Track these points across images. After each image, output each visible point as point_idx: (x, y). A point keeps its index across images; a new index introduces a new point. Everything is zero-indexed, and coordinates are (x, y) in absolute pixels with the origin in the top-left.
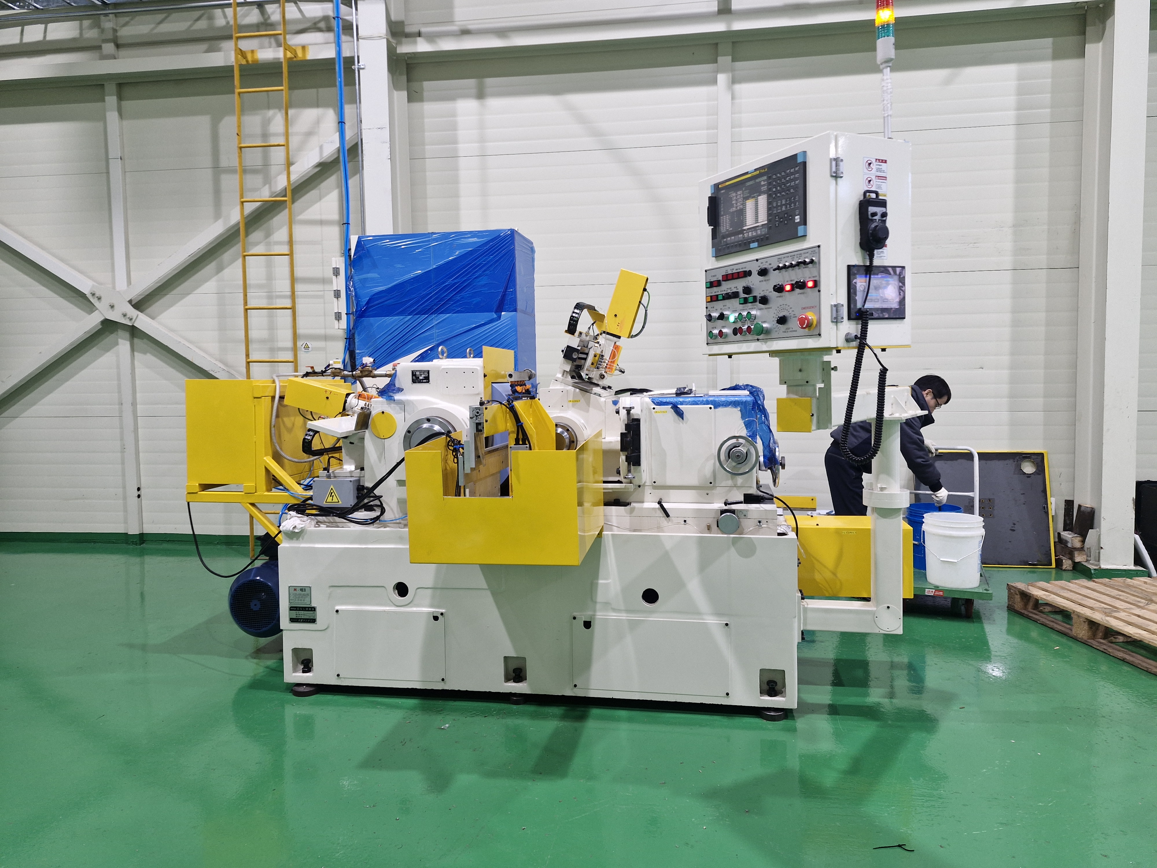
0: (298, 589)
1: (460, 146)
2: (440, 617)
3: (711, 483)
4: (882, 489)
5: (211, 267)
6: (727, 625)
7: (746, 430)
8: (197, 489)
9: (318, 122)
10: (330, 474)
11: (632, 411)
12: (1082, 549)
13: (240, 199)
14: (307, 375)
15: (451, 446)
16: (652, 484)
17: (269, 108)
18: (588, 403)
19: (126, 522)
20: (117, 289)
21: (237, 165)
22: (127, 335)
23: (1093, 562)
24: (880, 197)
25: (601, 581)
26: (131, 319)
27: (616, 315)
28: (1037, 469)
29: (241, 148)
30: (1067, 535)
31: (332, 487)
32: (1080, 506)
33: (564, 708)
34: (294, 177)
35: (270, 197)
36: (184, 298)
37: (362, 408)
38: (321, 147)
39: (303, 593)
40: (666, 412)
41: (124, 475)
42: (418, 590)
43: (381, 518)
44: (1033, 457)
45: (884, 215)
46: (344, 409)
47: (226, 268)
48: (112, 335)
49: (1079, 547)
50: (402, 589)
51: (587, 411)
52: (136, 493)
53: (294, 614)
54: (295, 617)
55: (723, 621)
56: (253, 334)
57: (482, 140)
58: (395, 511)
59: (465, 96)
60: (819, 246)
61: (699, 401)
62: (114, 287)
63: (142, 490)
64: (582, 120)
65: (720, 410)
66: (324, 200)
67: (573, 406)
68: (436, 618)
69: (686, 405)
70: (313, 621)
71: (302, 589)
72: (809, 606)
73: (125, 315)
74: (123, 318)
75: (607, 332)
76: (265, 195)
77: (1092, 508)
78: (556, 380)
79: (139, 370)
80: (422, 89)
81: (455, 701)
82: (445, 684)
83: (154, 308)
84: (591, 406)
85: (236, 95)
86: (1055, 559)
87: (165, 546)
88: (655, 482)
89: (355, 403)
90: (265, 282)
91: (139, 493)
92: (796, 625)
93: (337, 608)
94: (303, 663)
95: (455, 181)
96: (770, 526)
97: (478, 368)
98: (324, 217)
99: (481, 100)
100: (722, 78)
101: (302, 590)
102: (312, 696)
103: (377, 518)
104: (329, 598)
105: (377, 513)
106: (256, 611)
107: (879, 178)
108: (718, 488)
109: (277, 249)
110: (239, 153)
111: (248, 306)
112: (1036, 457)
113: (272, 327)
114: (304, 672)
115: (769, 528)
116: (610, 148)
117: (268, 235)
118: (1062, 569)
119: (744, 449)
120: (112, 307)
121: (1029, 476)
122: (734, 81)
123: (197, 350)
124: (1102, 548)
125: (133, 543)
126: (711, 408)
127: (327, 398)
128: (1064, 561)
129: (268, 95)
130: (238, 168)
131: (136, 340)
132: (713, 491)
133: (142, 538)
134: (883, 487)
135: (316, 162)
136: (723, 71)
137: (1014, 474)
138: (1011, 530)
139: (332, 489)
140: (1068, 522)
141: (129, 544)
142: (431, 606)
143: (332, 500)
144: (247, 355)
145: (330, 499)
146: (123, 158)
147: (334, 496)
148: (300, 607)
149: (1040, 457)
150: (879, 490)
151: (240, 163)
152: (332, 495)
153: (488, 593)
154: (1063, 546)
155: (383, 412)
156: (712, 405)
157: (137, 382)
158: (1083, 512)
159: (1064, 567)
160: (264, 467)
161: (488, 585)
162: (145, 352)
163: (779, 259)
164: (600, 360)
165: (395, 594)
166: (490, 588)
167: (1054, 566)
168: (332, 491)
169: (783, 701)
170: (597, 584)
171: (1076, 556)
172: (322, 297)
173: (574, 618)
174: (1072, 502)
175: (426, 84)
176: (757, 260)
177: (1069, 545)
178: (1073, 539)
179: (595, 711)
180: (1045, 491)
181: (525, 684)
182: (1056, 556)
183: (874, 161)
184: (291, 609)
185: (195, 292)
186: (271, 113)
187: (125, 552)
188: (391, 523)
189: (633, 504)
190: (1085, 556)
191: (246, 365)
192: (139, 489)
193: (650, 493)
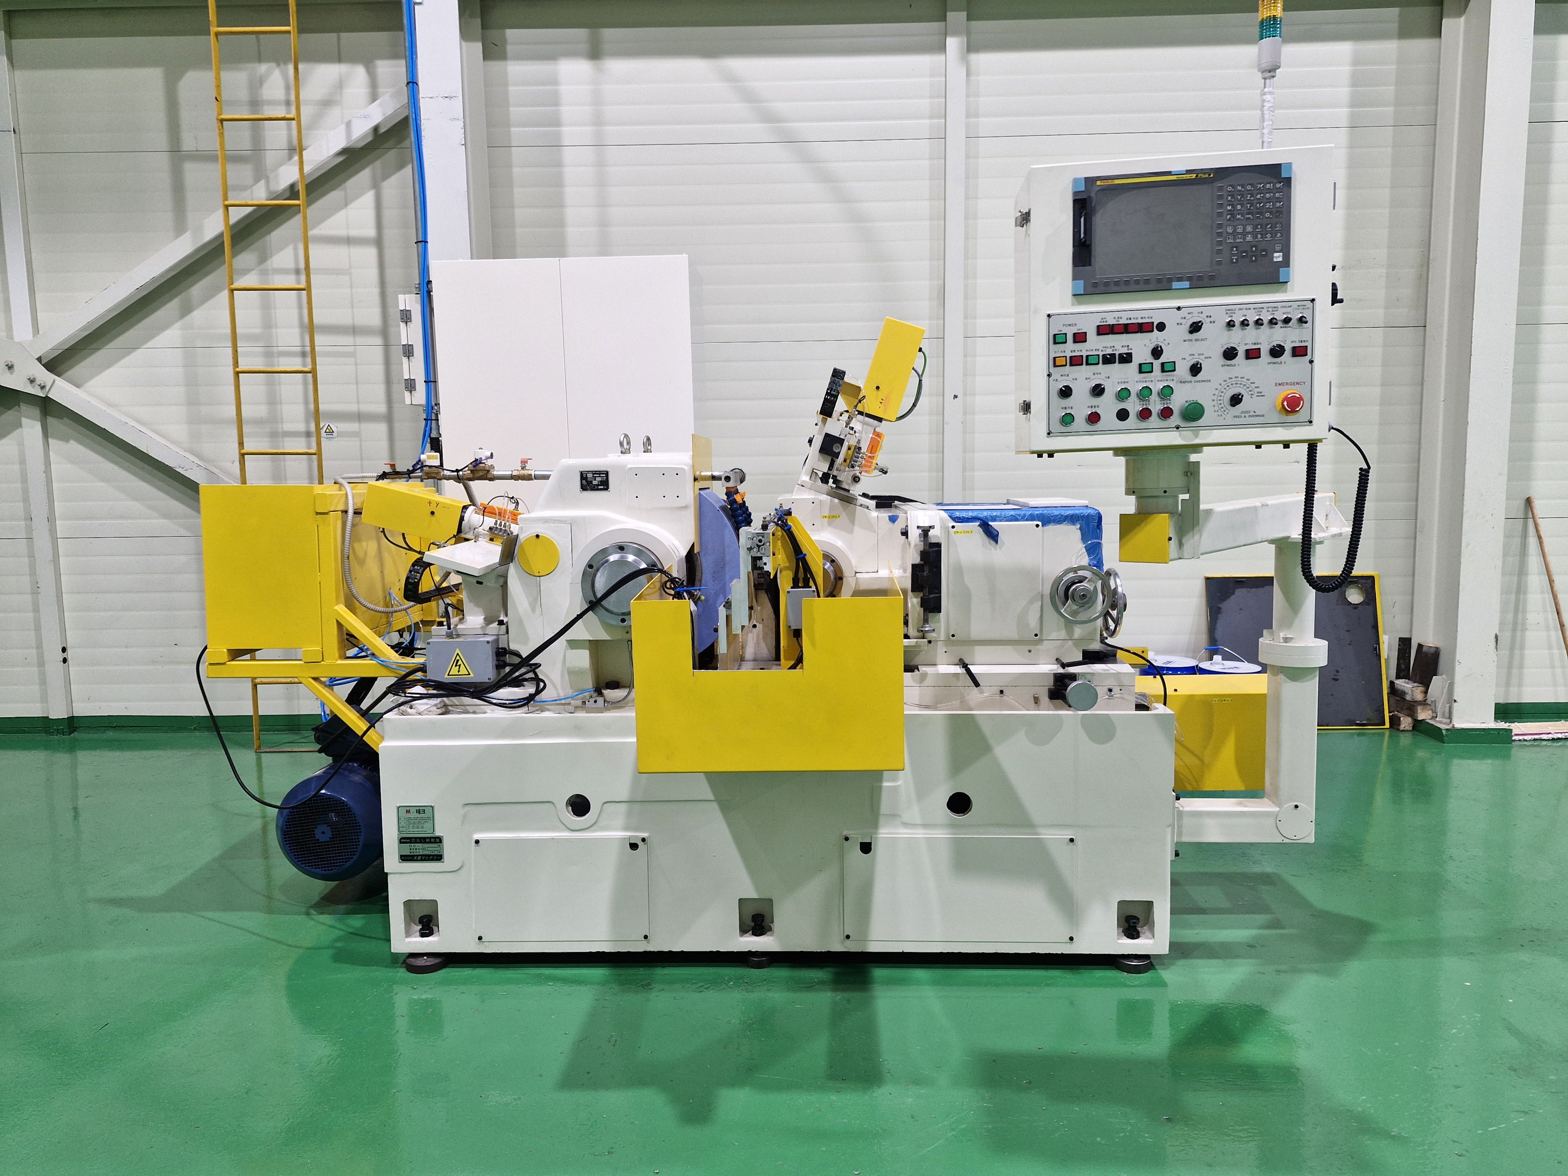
0: (413, 810)
1: (565, 130)
2: (640, 844)
3: (1036, 635)
4: (1286, 640)
5: (172, 306)
6: (1072, 840)
7: (1087, 556)
8: (225, 657)
9: (340, 85)
10: (452, 632)
11: (931, 533)
12: (1424, 703)
13: (224, 201)
14: (383, 476)
15: (671, 588)
16: (949, 638)
17: (260, 60)
18: (852, 520)
19: (44, 698)
20: (16, 339)
21: (218, 147)
22: (36, 412)
23: (1440, 719)
25: (885, 784)
26: (43, 388)
27: (878, 388)
28: (1366, 597)
29: (222, 121)
30: (1402, 684)
31: (458, 651)
32: (1420, 646)
33: (830, 969)
34: (307, 169)
35: (267, 200)
36: (128, 354)
37: (490, 528)
38: (348, 125)
39: (422, 815)
40: (972, 532)
41: (38, 628)
42: (606, 805)
43: (537, 698)
44: (1360, 581)
46: (460, 530)
47: (196, 308)
48: (10, 412)
49: (1420, 699)
50: (579, 805)
51: (851, 532)
52: (61, 656)
53: (407, 849)
54: (409, 854)
55: (1066, 835)
56: (246, 411)
57: (598, 121)
58: (559, 687)
59: (572, 54)
61: (1019, 515)
62: (10, 336)
63: (69, 651)
64: (749, 97)
65: (1052, 528)
66: (349, 207)
67: (830, 524)
68: (634, 846)
69: (1001, 521)
70: (439, 858)
71: (419, 810)
72: (1186, 809)
73: (32, 381)
74: (29, 384)
75: (866, 413)
76: (260, 195)
77: (1438, 648)
78: (802, 486)
79: (58, 467)
80: (505, 42)
81: (663, 967)
82: (649, 943)
83: (79, 370)
84: (856, 523)
85: (212, 36)
86: (1389, 716)
87: (110, 734)
88: (953, 636)
89: (479, 521)
90: (258, 331)
91: (65, 655)
92: (1169, 836)
93: (477, 836)
94: (421, 921)
95: (558, 182)
96: (1125, 696)
97: (686, 468)
98: (354, 233)
99: (598, 62)
100: (953, 43)
101: (418, 812)
102: (439, 972)
103: (531, 698)
104: (463, 822)
105: (529, 689)
106: (325, 842)
108: (1045, 642)
109: (279, 281)
110: (219, 129)
111: (240, 367)
112: (1365, 581)
113: (273, 400)
114: (423, 935)
115: (1122, 698)
116: (790, 140)
117: (263, 258)
118: (1398, 730)
119: (1090, 585)
120: (10, 367)
121: (1356, 606)
122: (971, 48)
123: (154, 436)
124: (1455, 701)
125: (58, 732)
126: (1037, 526)
127: (433, 513)
128: (1402, 719)
129: (258, 40)
130: (219, 153)
131: (50, 420)
132: (1038, 647)
133: (72, 724)
134: (1288, 636)
135: (341, 147)
136: (955, 34)
137: (1337, 604)
138: (1334, 679)
139: (458, 654)
140: (1403, 667)
141: (51, 734)
142: (627, 828)
143: (459, 671)
144: (241, 444)
145: (455, 670)
146: (17, 131)
147: (462, 665)
148: (416, 838)
149: (1369, 581)
150: (1282, 641)
151: (222, 144)
152: (458, 664)
153: (715, 806)
154: (1398, 698)
155: (538, 536)
156: (1039, 521)
157: (55, 485)
158: (1426, 654)
159: (1402, 727)
160: (335, 621)
161: (715, 794)
162: (65, 439)
164: (856, 454)
165: (568, 812)
166: (718, 800)
167: (1387, 725)
168: (458, 658)
169: (1150, 944)
170: (880, 787)
171: (1419, 712)
172: (353, 355)
173: (847, 839)
174: (1410, 639)
175: (511, 34)
176: (1180, 309)
177: (1408, 698)
178: (1413, 689)
179: (879, 973)
180: (1375, 627)
181: (771, 938)
182: (1389, 712)
184: (402, 840)
185: (147, 345)
186: (263, 68)
187: (47, 746)
188: (551, 705)
189: (923, 669)
190: (1430, 712)
191: (240, 458)
192: (64, 650)
193: (946, 652)
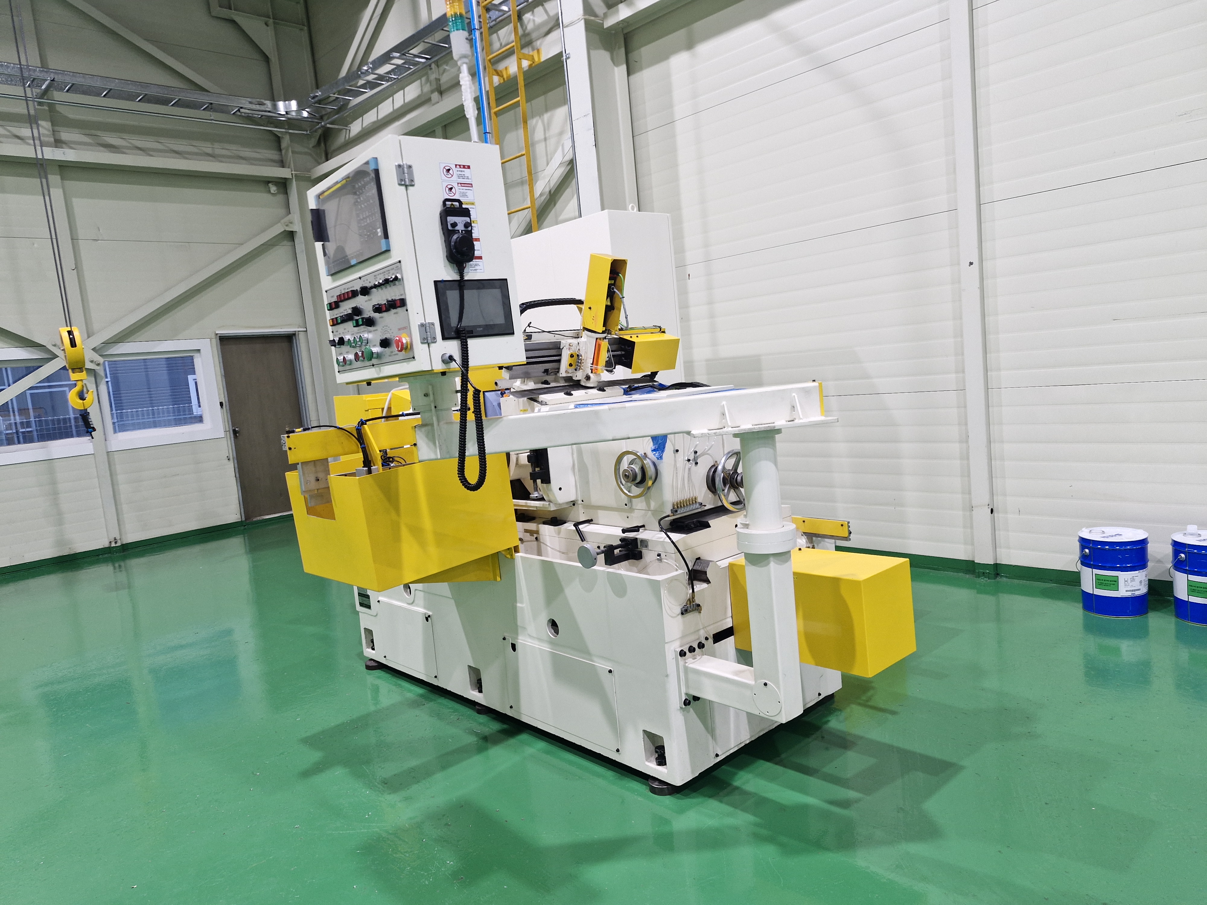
2: (429, 618)
3: (626, 505)
4: (743, 526)
6: (610, 671)
24: (464, 206)
25: (518, 604)
27: (590, 308)
33: (506, 726)
42: (416, 591)
45: (468, 225)
50: (407, 589)
53: (361, 599)
55: (609, 666)
60: (400, 262)
68: (427, 619)
70: (369, 607)
72: (691, 665)
80: (641, 57)
81: (445, 698)
82: (437, 680)
88: (582, 501)
93: (379, 598)
94: (370, 641)
99: (692, 51)
107: (462, 185)
108: (635, 511)
114: (372, 648)
119: (636, 467)
132: (632, 514)
134: (745, 522)
142: (425, 608)
153: (454, 604)
161: (451, 594)
163: (375, 276)
164: (578, 360)
165: (405, 592)
166: (454, 599)
169: (665, 773)
170: (516, 606)
173: (505, 638)
176: (360, 278)
179: (523, 737)
181: (484, 696)
183: (453, 167)
193: (583, 513)
